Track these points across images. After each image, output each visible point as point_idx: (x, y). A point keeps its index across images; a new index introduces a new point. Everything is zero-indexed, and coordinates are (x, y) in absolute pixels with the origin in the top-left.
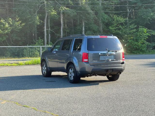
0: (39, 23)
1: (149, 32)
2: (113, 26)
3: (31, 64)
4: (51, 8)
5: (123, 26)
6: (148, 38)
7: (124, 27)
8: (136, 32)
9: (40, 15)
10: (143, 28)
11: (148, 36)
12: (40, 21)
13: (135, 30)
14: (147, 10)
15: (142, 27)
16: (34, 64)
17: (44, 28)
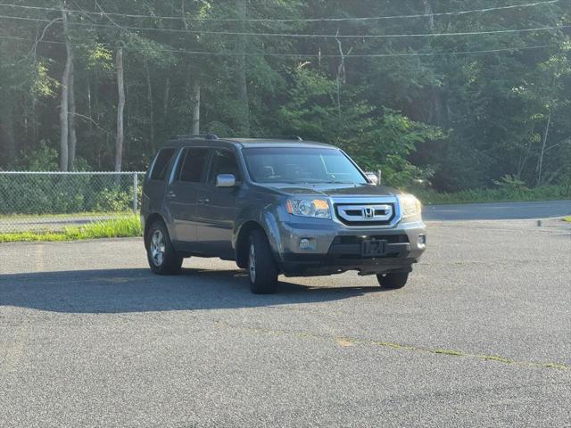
0: (47, 91)
1: (416, 129)
2: (291, 105)
3: (112, 236)
4: (87, 34)
5: (330, 106)
6: (415, 149)
7: (332, 109)
8: (374, 127)
9: (50, 60)
10: (397, 113)
11: (417, 143)
12: (52, 82)
13: (370, 123)
14: (404, 54)
15: (391, 110)
16: (123, 236)
17: (60, 108)
